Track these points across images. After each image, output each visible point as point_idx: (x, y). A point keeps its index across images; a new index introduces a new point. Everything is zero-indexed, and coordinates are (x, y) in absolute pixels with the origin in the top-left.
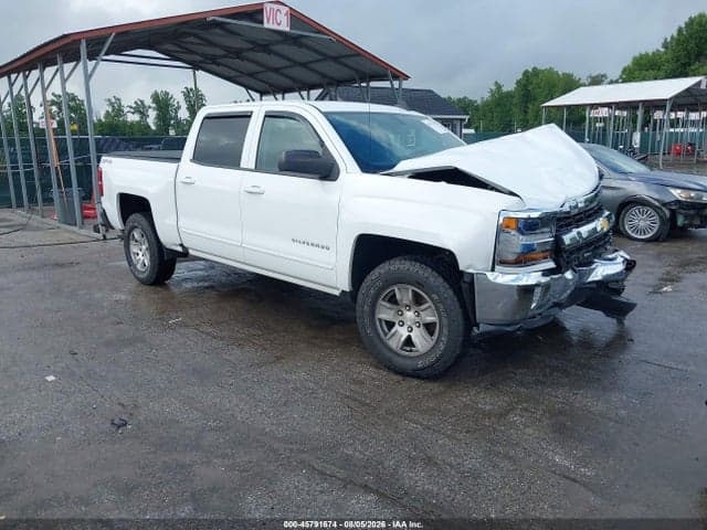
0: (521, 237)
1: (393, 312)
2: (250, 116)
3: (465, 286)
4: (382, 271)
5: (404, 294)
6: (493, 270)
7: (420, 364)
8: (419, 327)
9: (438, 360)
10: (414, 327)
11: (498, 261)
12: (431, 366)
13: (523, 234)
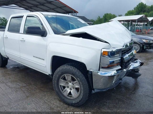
0: (109, 58)
1: (65, 83)
2: (22, 17)
3: (89, 76)
4: (61, 69)
5: (69, 77)
6: (99, 70)
7: (74, 102)
8: (74, 89)
9: (80, 101)
10: (72, 88)
11: (101, 67)
12: (78, 103)
13: (110, 57)
